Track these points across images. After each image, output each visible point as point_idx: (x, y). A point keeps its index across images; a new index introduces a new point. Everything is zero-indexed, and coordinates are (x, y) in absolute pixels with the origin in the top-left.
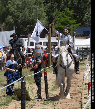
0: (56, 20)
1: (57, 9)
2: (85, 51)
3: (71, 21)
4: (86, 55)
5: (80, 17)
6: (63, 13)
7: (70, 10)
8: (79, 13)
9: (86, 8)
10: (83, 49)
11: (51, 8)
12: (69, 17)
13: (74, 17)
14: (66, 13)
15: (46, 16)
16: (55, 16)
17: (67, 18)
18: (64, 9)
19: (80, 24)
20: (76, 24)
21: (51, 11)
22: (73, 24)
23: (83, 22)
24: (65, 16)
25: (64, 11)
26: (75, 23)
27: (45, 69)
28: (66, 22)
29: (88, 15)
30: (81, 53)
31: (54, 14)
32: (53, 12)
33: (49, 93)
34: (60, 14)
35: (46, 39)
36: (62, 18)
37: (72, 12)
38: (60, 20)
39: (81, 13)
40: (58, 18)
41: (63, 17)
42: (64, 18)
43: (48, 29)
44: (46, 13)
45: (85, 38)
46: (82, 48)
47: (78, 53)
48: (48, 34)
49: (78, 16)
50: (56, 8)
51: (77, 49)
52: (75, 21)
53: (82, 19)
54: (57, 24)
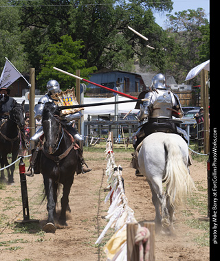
0: (46, 61)
1: (47, 38)
2: (105, 123)
3: (75, 63)
4: (105, 130)
5: (94, 54)
6: (60, 45)
7: (74, 40)
8: (93, 45)
9: (107, 36)
10: (101, 120)
11: (35, 36)
12: (71, 55)
13: (83, 54)
14: (65, 45)
15: (25, 51)
16: (44, 52)
17: (69, 56)
18: (61, 38)
19: (95, 68)
20: (87, 67)
21: (35, 41)
22: (81, 68)
23: (101, 65)
24: (65, 52)
25: (62, 41)
26: (83, 67)
27: (21, 159)
28: (65, 63)
29: (109, 49)
30: (96, 126)
31: (41, 47)
32: (39, 43)
33: (30, 208)
34: (53, 48)
35: (23, 98)
36: (58, 56)
37: (78, 44)
38: (52, 60)
39: (97, 46)
40: (50, 55)
41: (60, 53)
42: (61, 56)
43: (28, 79)
44: (23, 46)
45: (105, 97)
46: (99, 117)
47: (91, 127)
48: (29, 88)
49: (89, 53)
50: (45, 35)
51: (89, 119)
52: (83, 61)
53: (98, 57)
54: (47, 69)
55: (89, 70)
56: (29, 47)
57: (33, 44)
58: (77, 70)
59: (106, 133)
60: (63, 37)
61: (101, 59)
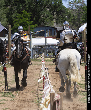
0: (15, 21)
1: (16, 12)
2: (41, 49)
3: (28, 23)
4: (41, 52)
5: (36, 19)
6: (22, 15)
7: (28, 13)
8: (36, 15)
9: (42, 11)
10: (39, 47)
11: (11, 11)
12: (26, 19)
13: (31, 19)
14: (24, 15)
15: (6, 17)
16: (15, 18)
17: (25, 20)
18: (22, 11)
19: (37, 25)
20: (33, 25)
21: (11, 13)
22: (31, 25)
23: (39, 23)
24: (24, 18)
25: (22, 13)
26: (32, 24)
28: (24, 23)
29: (43, 16)
30: (37, 50)
31: (13, 16)
32: (13, 14)
34: (19, 16)
35: (6, 38)
37: (29, 15)
38: (18, 21)
39: (38, 15)
40: (17, 19)
41: (22, 18)
42: (22, 20)
43: (8, 29)
44: (6, 15)
46: (38, 46)
47: (35, 50)
48: (8, 33)
49: (34, 18)
50: (15, 10)
51: (34, 47)
52: (32, 22)
53: (38, 20)
54: (16, 25)
55: (34, 26)
56: (8, 15)
57: (10, 14)
58: (29, 26)
59: (41, 53)
60: (23, 11)
61: (39, 21)
